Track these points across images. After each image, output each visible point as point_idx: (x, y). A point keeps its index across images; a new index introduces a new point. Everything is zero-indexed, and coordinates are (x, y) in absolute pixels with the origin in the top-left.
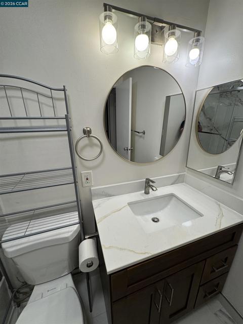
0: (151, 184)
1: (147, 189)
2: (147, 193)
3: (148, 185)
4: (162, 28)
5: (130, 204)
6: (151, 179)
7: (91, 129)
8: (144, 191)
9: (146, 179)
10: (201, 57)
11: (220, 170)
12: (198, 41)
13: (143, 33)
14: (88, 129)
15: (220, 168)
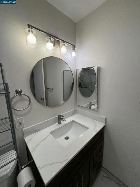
0: (62, 117)
1: (60, 121)
2: (60, 123)
3: (60, 119)
4: (59, 41)
5: (51, 133)
6: (61, 115)
7: (21, 90)
8: (58, 123)
9: (59, 115)
10: (77, 56)
11: (91, 104)
12: (74, 49)
13: (50, 42)
14: (19, 90)
15: (91, 103)
